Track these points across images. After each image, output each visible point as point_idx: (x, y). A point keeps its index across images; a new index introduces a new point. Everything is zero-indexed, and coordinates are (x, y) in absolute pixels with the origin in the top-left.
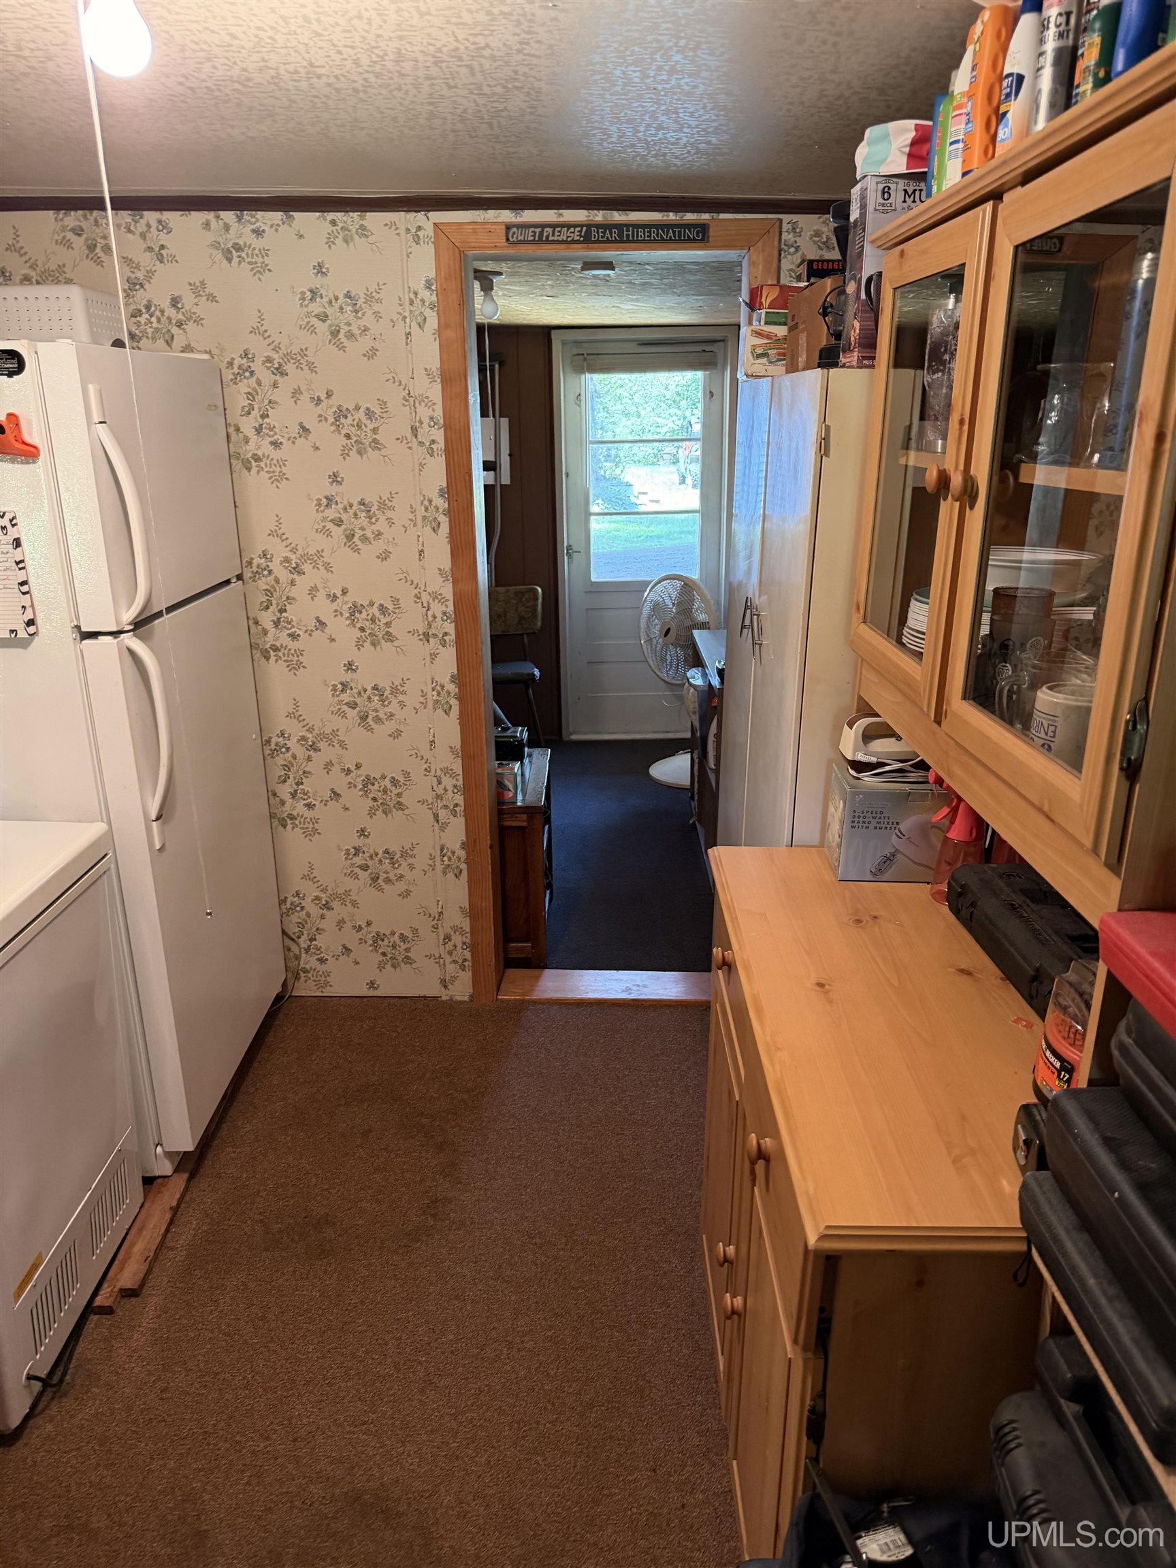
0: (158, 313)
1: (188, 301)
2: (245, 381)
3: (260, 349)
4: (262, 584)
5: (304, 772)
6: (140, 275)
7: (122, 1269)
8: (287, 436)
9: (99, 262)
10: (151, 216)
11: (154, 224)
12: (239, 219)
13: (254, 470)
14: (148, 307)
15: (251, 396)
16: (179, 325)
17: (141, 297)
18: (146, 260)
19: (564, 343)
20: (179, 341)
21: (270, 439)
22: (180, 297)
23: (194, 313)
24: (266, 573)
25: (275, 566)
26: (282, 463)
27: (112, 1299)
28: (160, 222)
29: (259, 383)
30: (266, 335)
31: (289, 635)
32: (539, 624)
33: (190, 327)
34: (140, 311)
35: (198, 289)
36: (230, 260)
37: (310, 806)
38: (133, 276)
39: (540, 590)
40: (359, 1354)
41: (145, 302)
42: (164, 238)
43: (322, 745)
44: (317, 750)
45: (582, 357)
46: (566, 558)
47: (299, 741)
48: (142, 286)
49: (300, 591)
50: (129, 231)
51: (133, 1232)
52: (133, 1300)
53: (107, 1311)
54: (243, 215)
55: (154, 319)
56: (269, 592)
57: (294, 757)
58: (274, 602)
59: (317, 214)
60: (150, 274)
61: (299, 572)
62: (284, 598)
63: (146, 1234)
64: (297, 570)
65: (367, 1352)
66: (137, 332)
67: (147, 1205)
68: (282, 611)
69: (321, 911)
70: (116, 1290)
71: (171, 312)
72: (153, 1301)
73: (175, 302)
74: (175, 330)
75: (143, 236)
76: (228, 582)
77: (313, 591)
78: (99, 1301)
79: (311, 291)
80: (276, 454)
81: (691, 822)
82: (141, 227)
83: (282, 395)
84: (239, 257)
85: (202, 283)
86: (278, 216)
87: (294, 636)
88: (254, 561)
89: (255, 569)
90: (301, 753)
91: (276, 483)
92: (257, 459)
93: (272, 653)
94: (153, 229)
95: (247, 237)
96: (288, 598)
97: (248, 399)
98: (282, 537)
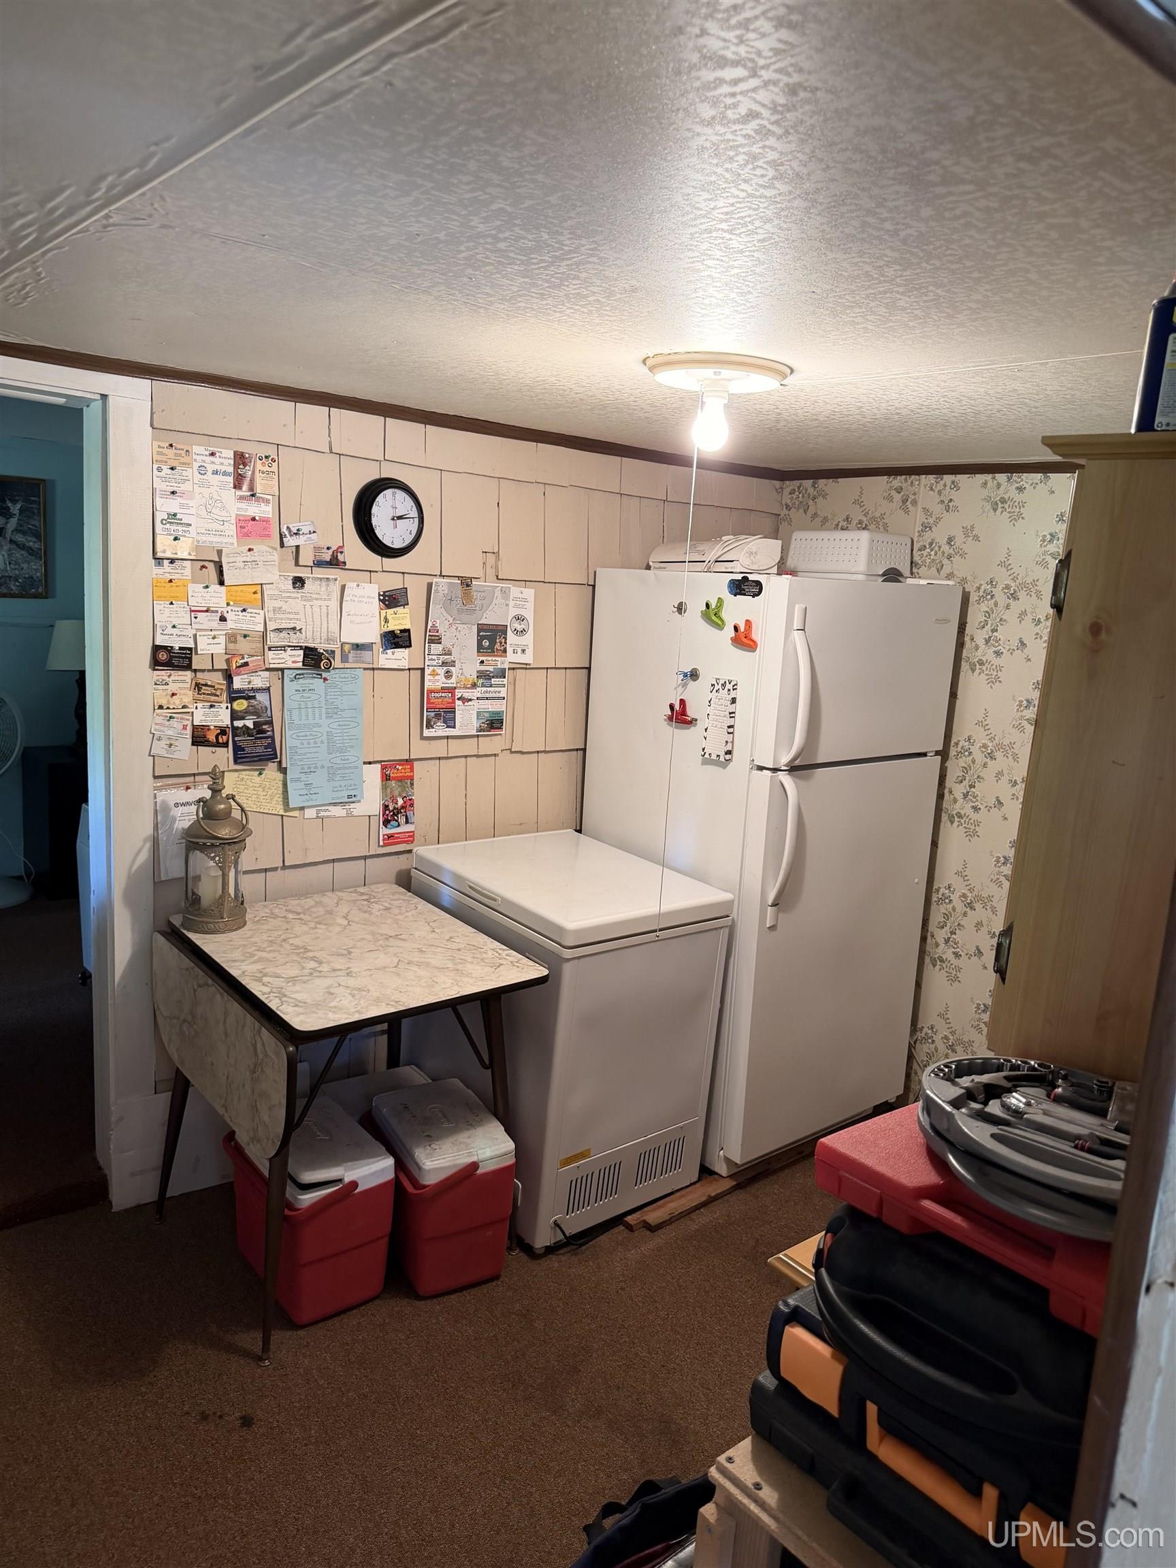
0: (937, 548)
1: (959, 540)
2: (986, 602)
3: (1003, 579)
4: (962, 762)
5: (959, 924)
6: (931, 521)
7: (654, 1210)
8: (1008, 648)
9: (907, 512)
10: (948, 478)
11: (948, 484)
12: (1009, 479)
13: (977, 671)
14: (931, 544)
15: (988, 614)
16: (949, 557)
17: (928, 536)
18: (938, 509)
20: (947, 570)
21: (994, 649)
22: (954, 537)
23: (961, 549)
24: (967, 753)
25: (975, 749)
26: (999, 668)
27: (635, 1222)
28: (953, 482)
29: (996, 604)
30: (1010, 567)
31: (973, 807)
33: (956, 559)
34: (925, 546)
35: (968, 532)
36: (995, 510)
37: (957, 955)
38: (926, 521)
41: (930, 540)
42: (954, 494)
43: (978, 906)
44: (972, 908)
47: (960, 897)
48: (930, 528)
49: (989, 774)
50: (932, 489)
51: (678, 1194)
52: (648, 1232)
53: (630, 1228)
54: (1012, 477)
55: (933, 553)
56: (966, 770)
57: (954, 909)
58: (968, 778)
59: (1069, 475)
60: (939, 519)
61: (992, 758)
62: (976, 777)
63: (683, 1201)
64: (991, 756)
66: (920, 562)
67: (697, 1185)
68: (972, 786)
69: (947, 1051)
70: (642, 1219)
71: (946, 548)
72: (659, 1239)
73: (950, 541)
74: (945, 561)
75: (940, 493)
76: (924, 755)
77: (999, 775)
78: (629, 1219)
79: (1051, 535)
80: (996, 661)
82: (940, 486)
83: (1011, 616)
84: (1003, 507)
85: (972, 527)
86: (1038, 476)
87: (976, 809)
88: (958, 743)
89: (959, 749)
90: (960, 907)
91: (991, 684)
92: (981, 663)
93: (956, 819)
94: (948, 488)
95: (1012, 493)
96: (978, 777)
97: (986, 616)
98: (986, 727)
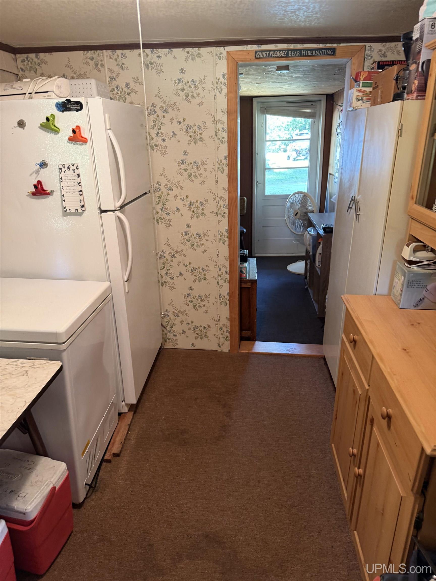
0: (121, 90)
1: (132, 85)
2: (153, 115)
3: (159, 103)
4: (157, 194)
5: (170, 265)
6: (114, 75)
7: (113, 446)
8: (168, 137)
9: (99, 71)
10: (119, 52)
11: (120, 55)
12: (152, 52)
13: (155, 150)
14: (117, 88)
15: (155, 121)
16: (129, 94)
17: (115, 84)
18: (117, 69)
19: (258, 103)
20: (129, 100)
21: (161, 138)
22: (129, 83)
23: (134, 89)
24: (158, 190)
25: (162, 187)
26: (166, 147)
27: (110, 457)
28: (122, 54)
29: (158, 116)
30: (161, 97)
31: (166, 214)
32: (245, 211)
33: (133, 95)
34: (114, 89)
35: (137, 80)
36: (148, 68)
37: (172, 278)
38: (112, 76)
39: (246, 198)
40: (202, 482)
41: (116, 86)
42: (124, 60)
43: (177, 255)
44: (175, 257)
45: (264, 108)
46: (256, 186)
47: (168, 254)
48: (115, 79)
49: (170, 198)
50: (111, 58)
51: (115, 433)
52: (118, 458)
53: (109, 461)
54: (153, 51)
55: (119, 92)
56: (159, 198)
57: (167, 260)
58: (161, 201)
59: (182, 49)
60: (118, 74)
61: (171, 190)
62: (165, 200)
63: (120, 434)
64: (170, 189)
65: (205, 481)
66: (113, 97)
67: (120, 423)
68: (164, 204)
69: (175, 317)
70: (111, 454)
71: (125, 89)
72: (125, 458)
73: (127, 85)
74: (127, 96)
75: (116, 60)
76: (146, 193)
77: (176, 197)
78: (106, 457)
79: (179, 80)
80: (163, 144)
81: (306, 287)
82: (115, 56)
83: (166, 121)
84: (152, 67)
85: (138, 78)
86: (167, 50)
87: (168, 214)
88: (154, 185)
89: (155, 188)
90: (169, 258)
91: (163, 155)
92: (156, 146)
93: (160, 221)
94: (120, 57)
95: (155, 59)
96: (166, 200)
97: (154, 122)
98: (165, 176)
